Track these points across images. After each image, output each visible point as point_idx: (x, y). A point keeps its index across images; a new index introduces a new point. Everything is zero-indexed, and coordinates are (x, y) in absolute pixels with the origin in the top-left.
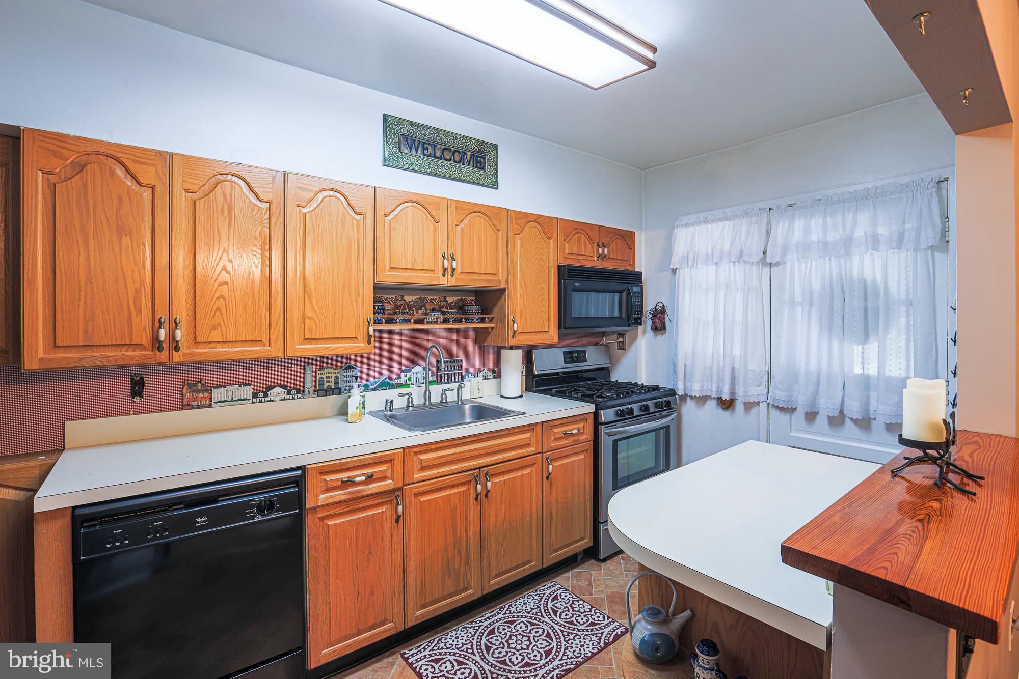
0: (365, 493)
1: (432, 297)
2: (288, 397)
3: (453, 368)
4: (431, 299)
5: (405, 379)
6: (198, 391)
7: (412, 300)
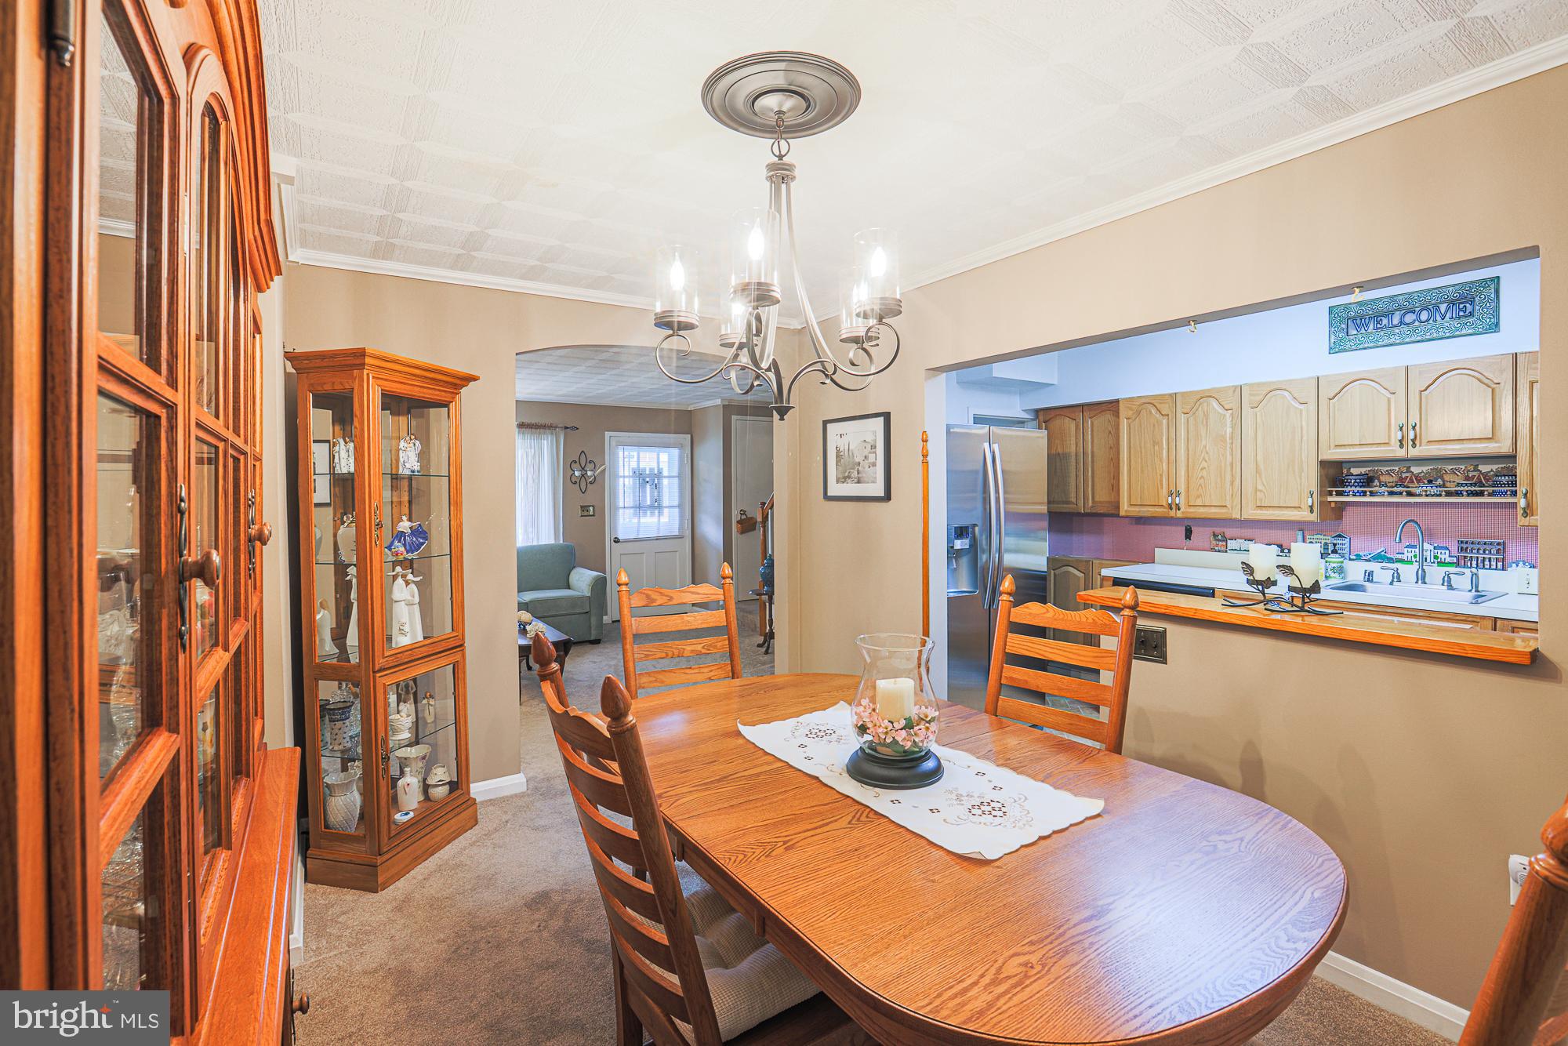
1: (1454, 467)
2: (1281, 554)
3: (1487, 552)
4: (1452, 469)
5: (1410, 555)
6: (1219, 540)
7: (1423, 472)
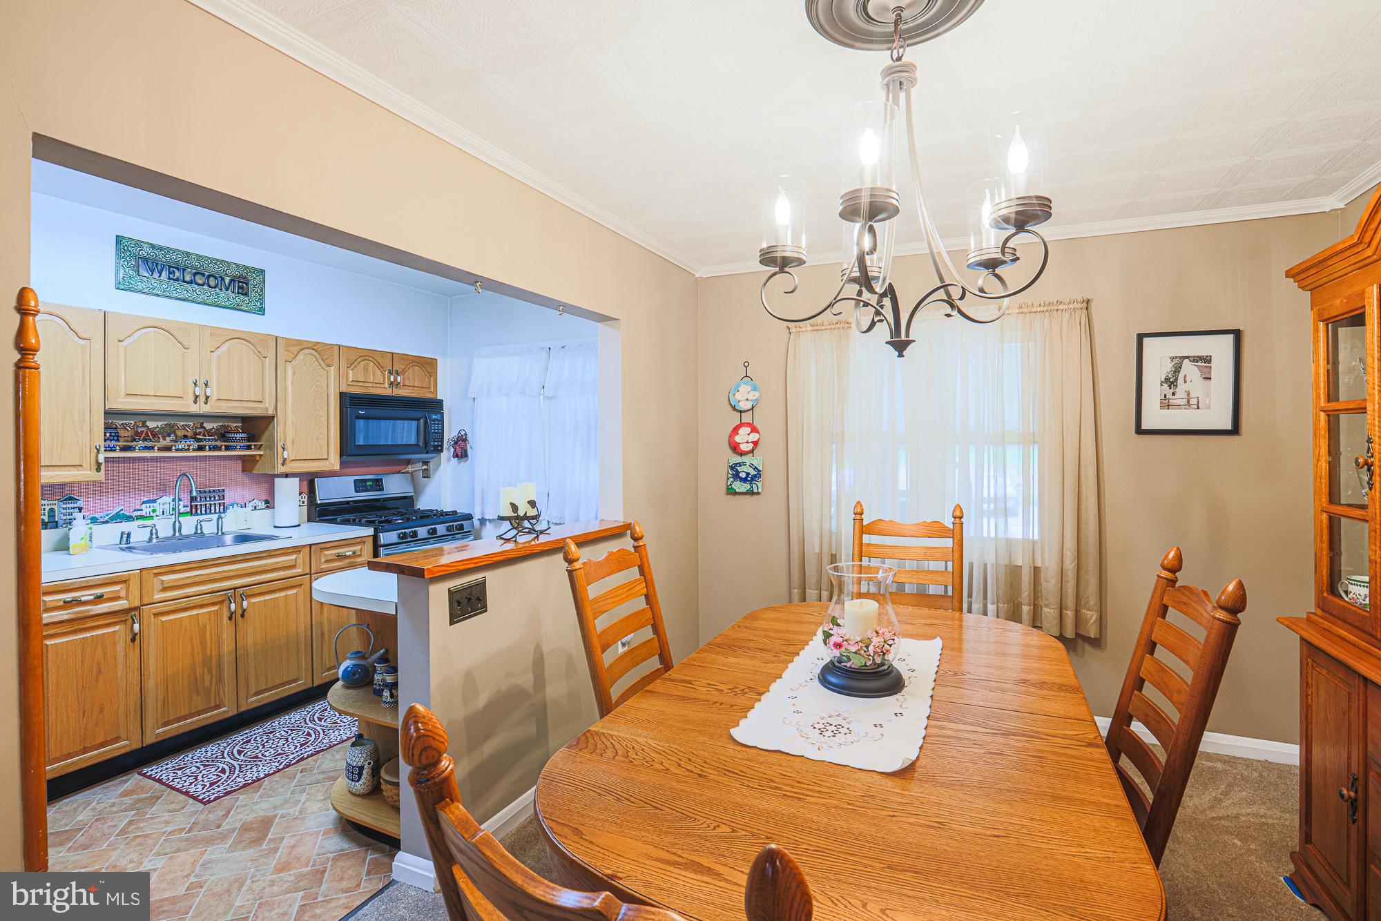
0: (92, 613)
1: (185, 423)
3: (212, 499)
4: (183, 425)
5: (148, 510)
7: (158, 427)
